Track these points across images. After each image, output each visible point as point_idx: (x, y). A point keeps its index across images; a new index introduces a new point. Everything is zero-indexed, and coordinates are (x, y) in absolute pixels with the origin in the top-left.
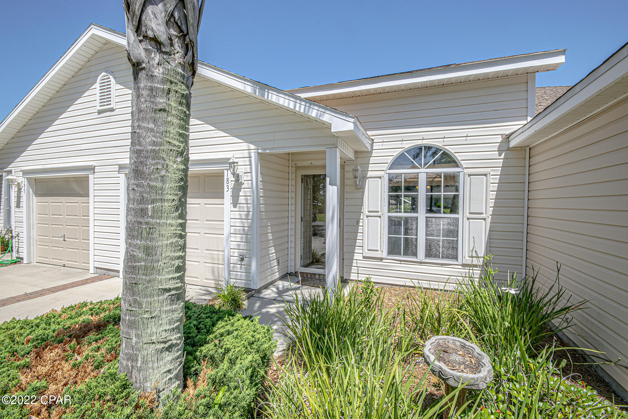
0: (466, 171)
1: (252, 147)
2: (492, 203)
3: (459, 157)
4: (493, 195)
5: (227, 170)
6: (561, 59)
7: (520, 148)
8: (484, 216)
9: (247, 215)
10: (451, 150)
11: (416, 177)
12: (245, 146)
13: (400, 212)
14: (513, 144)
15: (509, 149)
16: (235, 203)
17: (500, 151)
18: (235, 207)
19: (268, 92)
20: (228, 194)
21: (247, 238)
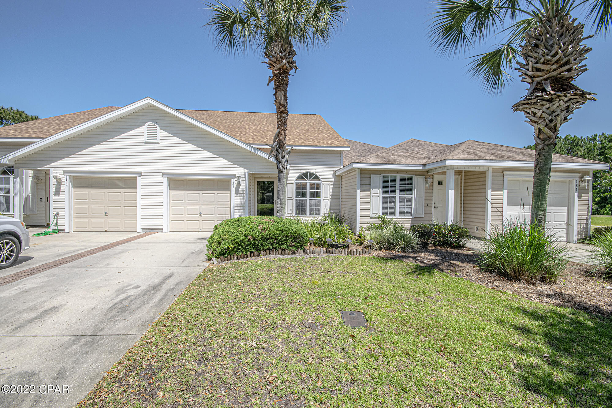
0: (323, 182)
1: (246, 170)
2: (331, 194)
3: (320, 177)
4: (331, 191)
5: (233, 179)
6: (349, 149)
7: (339, 176)
8: (328, 199)
9: (243, 198)
10: (318, 174)
11: (306, 184)
12: (242, 169)
13: (300, 197)
14: (337, 174)
15: (336, 176)
16: (237, 193)
17: (333, 176)
18: (237, 195)
19: (258, 151)
20: (233, 190)
21: (243, 208)
